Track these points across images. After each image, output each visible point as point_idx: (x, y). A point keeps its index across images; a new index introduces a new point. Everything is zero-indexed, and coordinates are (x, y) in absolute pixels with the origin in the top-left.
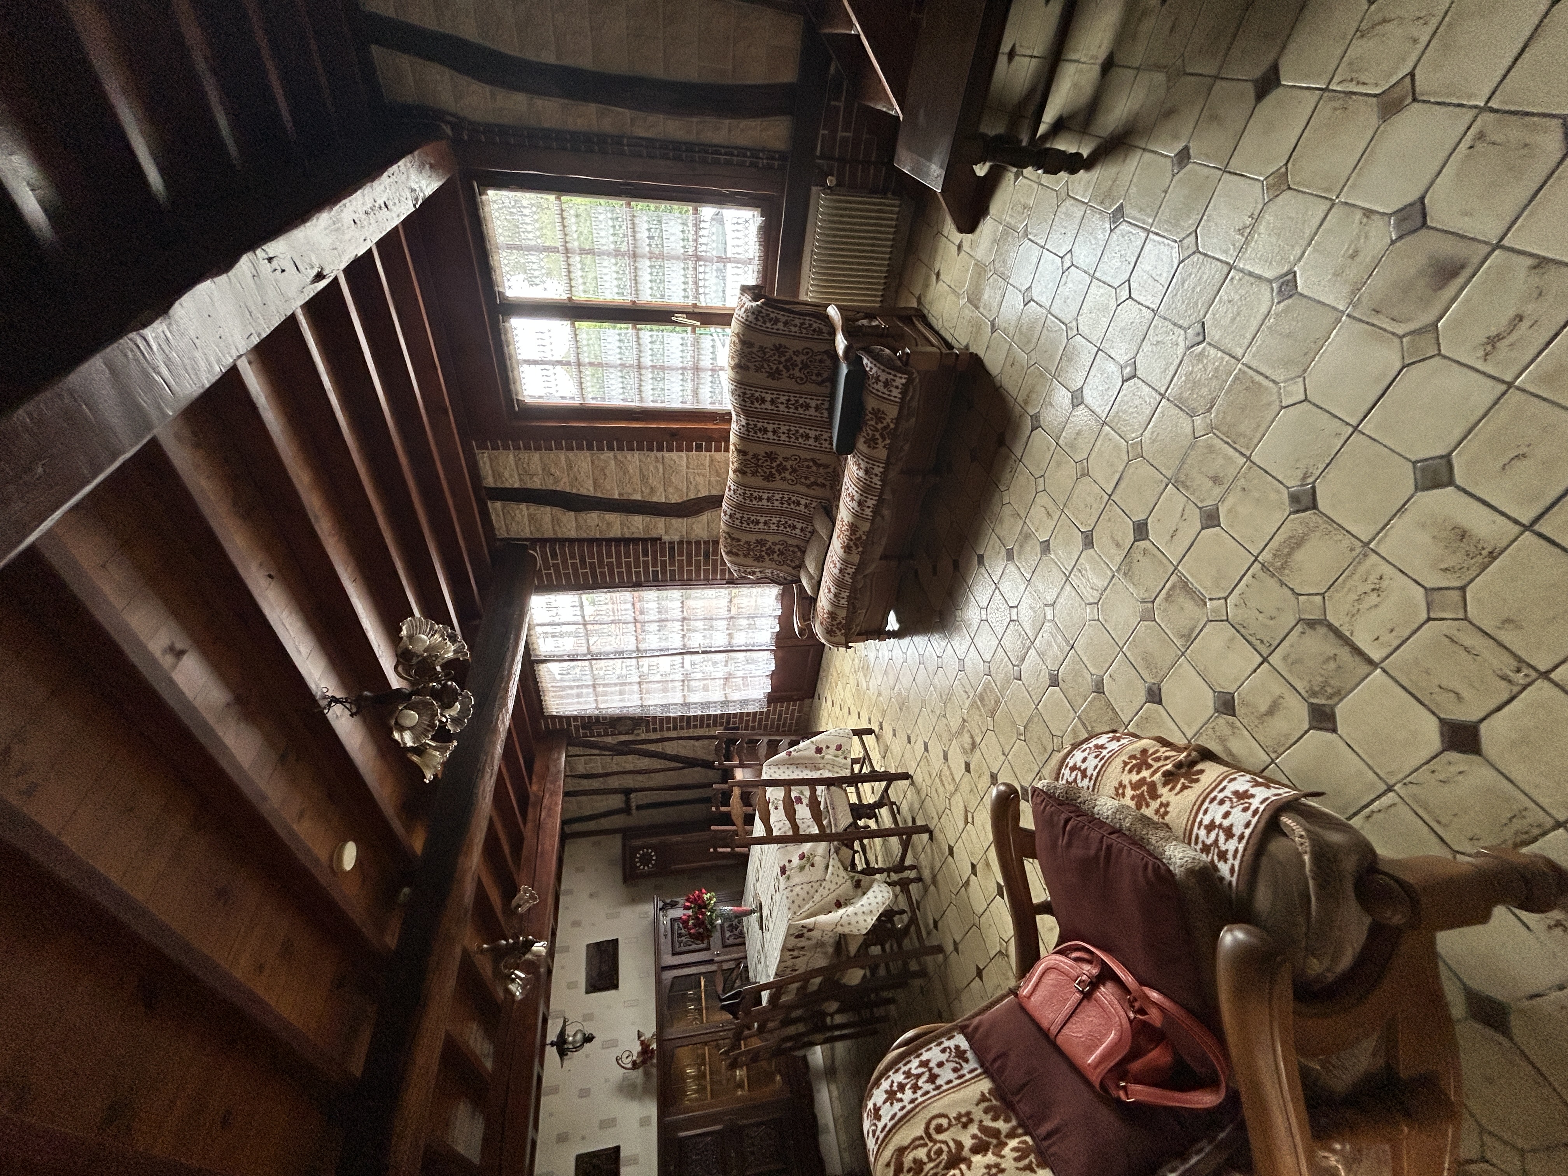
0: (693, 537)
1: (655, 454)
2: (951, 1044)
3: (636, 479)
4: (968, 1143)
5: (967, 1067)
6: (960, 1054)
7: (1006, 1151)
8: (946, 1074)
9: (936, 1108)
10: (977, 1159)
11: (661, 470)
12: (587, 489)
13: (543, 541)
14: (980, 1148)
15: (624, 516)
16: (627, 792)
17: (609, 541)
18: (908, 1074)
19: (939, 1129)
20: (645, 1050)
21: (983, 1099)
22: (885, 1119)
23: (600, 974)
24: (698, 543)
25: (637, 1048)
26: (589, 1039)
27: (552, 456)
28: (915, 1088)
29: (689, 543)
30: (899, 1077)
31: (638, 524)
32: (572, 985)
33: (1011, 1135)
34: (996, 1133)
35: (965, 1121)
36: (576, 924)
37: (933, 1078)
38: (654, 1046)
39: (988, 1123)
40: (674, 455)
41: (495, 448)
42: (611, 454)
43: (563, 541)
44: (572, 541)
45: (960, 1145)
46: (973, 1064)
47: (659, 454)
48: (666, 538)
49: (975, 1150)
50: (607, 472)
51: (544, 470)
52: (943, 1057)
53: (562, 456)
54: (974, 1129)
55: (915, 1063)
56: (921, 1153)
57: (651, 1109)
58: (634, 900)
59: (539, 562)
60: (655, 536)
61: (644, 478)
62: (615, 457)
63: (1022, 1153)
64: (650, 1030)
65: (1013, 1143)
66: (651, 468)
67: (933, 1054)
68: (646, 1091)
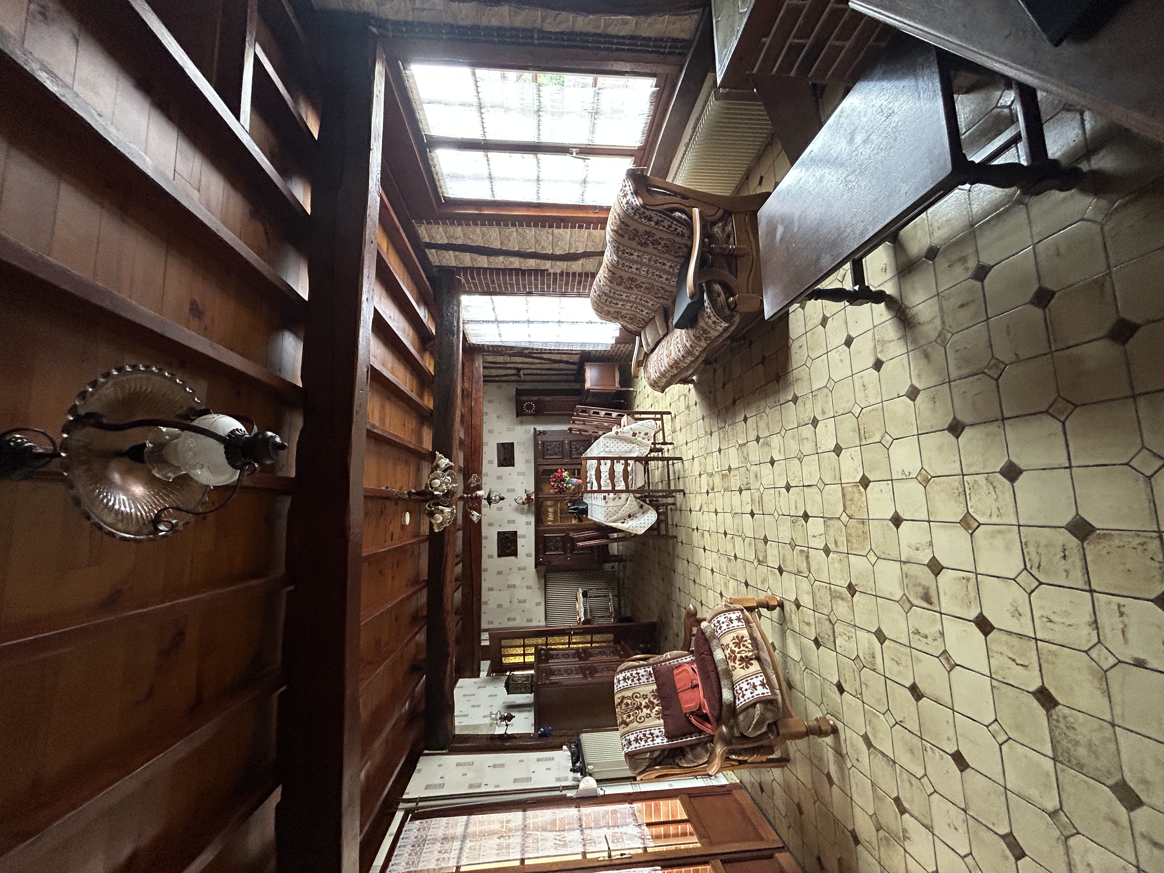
0: (571, 271)
1: (547, 229)
2: (648, 670)
3: (533, 241)
4: (644, 704)
5: (651, 679)
6: (650, 674)
7: (654, 711)
8: (644, 679)
9: (637, 690)
10: (645, 710)
11: (551, 238)
12: (496, 245)
13: (465, 269)
14: (647, 707)
15: (522, 260)
16: (519, 370)
17: (511, 270)
18: (631, 675)
19: (636, 697)
20: (529, 498)
21: (653, 691)
22: (621, 685)
23: (505, 459)
24: (574, 274)
25: (525, 497)
26: (502, 499)
27: (470, 229)
28: (633, 681)
29: (568, 274)
30: (628, 674)
31: (532, 263)
32: (491, 462)
33: (657, 705)
34: (653, 703)
35: (645, 697)
36: (491, 432)
37: (639, 679)
38: (533, 497)
39: (652, 699)
40: (561, 231)
41: (429, 223)
42: (514, 229)
43: (478, 269)
44: (485, 269)
45: (641, 704)
46: (653, 678)
47: (550, 230)
48: (551, 271)
49: (645, 707)
50: (511, 238)
51: (464, 235)
52: (645, 673)
53: (478, 230)
54: (647, 700)
55: (635, 672)
56: (629, 702)
57: (532, 519)
58: (521, 423)
59: (463, 281)
60: (543, 268)
61: (537, 241)
62: (517, 231)
63: (658, 713)
64: (532, 489)
65: (657, 708)
66: (544, 237)
67: (641, 671)
68: (529, 511)
